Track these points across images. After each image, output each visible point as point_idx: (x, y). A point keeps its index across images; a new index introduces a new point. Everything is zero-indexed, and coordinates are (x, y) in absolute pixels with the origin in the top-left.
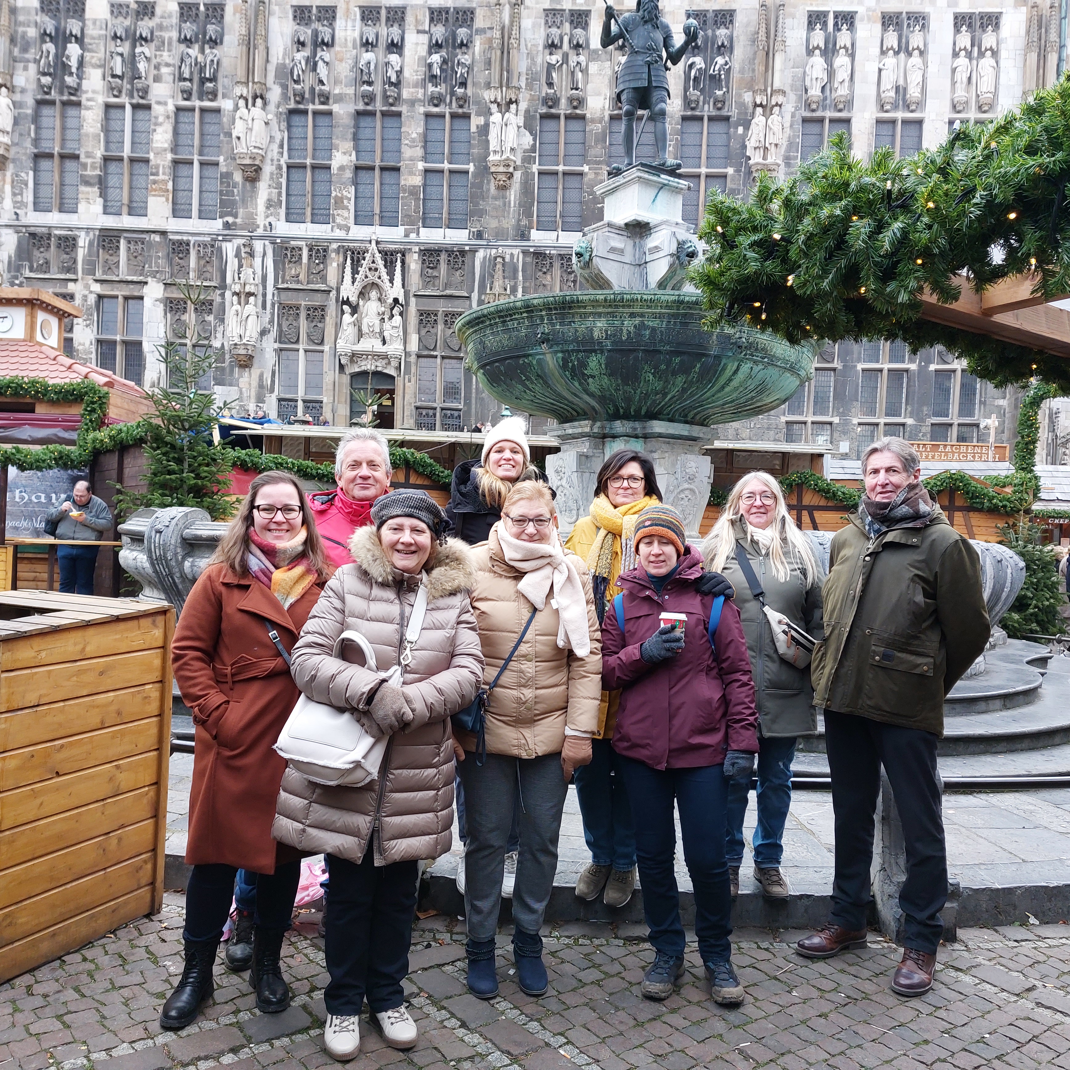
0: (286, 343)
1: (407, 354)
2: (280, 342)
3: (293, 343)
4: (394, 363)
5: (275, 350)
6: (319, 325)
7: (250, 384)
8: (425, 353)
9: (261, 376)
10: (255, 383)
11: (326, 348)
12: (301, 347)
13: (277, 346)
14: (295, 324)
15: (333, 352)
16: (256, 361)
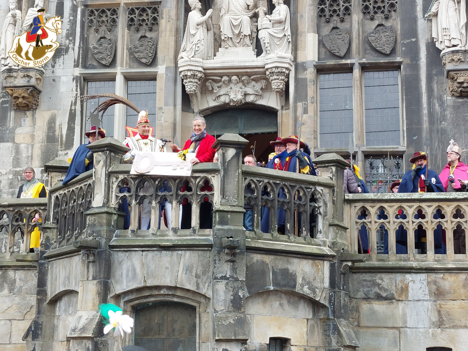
0: (94, 67)
1: (299, 67)
2: (85, 67)
3: (105, 66)
4: (277, 84)
5: (76, 79)
6: (149, 35)
7: (33, 137)
8: (332, 62)
9: (51, 123)
10: (41, 134)
11: (161, 69)
12: (119, 71)
13: (78, 71)
14: (108, 36)
15: (171, 75)
16: (43, 99)
